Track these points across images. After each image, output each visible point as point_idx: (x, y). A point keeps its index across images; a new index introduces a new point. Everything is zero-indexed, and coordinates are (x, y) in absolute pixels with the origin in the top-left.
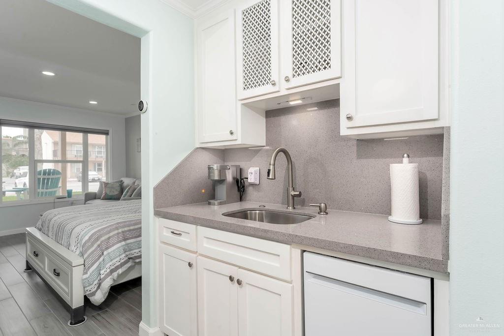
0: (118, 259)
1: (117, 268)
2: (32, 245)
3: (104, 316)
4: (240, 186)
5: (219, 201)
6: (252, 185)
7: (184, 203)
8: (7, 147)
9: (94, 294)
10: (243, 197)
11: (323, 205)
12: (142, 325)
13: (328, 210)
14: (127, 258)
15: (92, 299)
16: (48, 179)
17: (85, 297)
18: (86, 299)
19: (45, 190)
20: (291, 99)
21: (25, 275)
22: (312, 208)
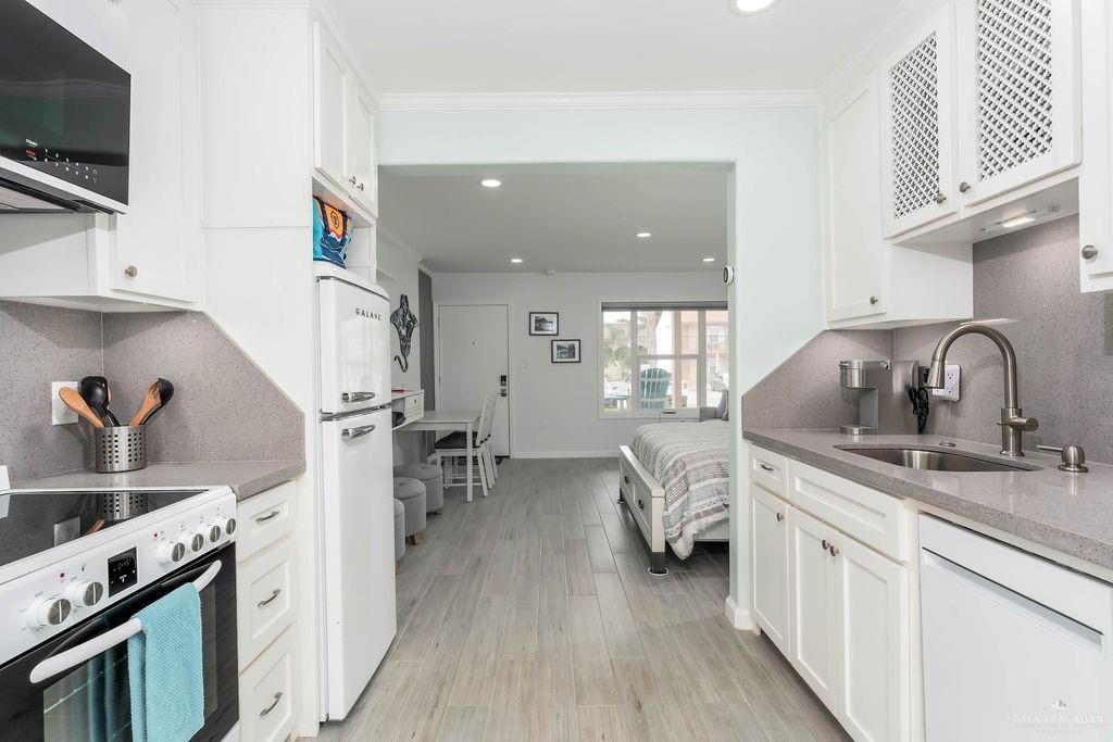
0: (707, 501)
1: (707, 513)
2: (625, 471)
3: (691, 579)
4: (919, 402)
5: (862, 428)
6: (945, 401)
7: (796, 426)
8: (622, 336)
9: (675, 540)
10: (928, 425)
11: (1072, 451)
12: (729, 600)
13: (1087, 463)
14: (720, 504)
15: (674, 546)
16: (654, 383)
17: (667, 543)
18: (667, 545)
19: (650, 400)
20: (1005, 217)
21: (618, 506)
22: (1042, 454)
